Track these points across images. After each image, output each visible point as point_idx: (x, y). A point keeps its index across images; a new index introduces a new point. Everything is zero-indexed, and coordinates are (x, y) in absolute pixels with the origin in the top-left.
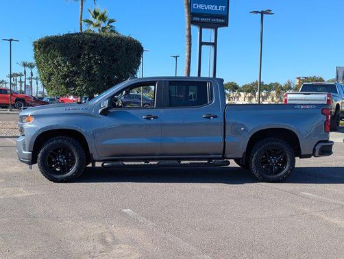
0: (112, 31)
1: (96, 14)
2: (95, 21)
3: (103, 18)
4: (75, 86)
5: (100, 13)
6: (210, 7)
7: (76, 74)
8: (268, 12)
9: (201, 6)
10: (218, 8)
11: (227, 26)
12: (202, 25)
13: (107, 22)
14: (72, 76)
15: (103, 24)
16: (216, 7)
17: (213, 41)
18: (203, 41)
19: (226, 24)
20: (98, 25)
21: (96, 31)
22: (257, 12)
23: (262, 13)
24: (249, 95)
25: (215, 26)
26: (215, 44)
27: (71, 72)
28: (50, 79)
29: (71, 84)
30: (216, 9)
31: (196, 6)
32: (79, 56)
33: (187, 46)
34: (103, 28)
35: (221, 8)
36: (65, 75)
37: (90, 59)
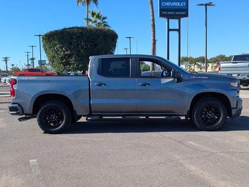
0: (105, 25)
1: (93, 14)
2: (93, 19)
3: (98, 17)
4: (70, 65)
5: (97, 13)
6: (174, 4)
7: (70, 56)
8: (210, 4)
9: (168, 4)
10: (180, 4)
11: (188, 16)
12: (169, 17)
13: (101, 19)
14: (67, 58)
15: (99, 21)
16: (179, 3)
17: (178, 28)
18: (170, 28)
19: (186, 15)
20: (95, 22)
21: (94, 25)
22: (202, 5)
23: (206, 5)
24: (215, 65)
25: (178, 17)
26: (179, 30)
27: (65, 55)
28: (53, 60)
29: (67, 63)
30: (179, 5)
31: (164, 4)
32: (71, 44)
33: (152, 33)
34: (99, 23)
35: (183, 4)
36: (62, 57)
37: (78, 45)
